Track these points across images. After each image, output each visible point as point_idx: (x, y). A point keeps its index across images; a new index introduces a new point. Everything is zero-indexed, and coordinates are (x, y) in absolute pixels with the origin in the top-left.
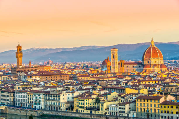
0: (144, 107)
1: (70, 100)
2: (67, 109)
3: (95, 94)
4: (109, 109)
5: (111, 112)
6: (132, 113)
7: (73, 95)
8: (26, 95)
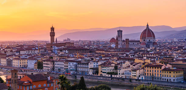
0: (150, 73)
1: (96, 67)
2: (93, 74)
3: (114, 63)
4: (125, 74)
5: (126, 76)
6: (141, 77)
7: (97, 63)
8: (63, 63)
